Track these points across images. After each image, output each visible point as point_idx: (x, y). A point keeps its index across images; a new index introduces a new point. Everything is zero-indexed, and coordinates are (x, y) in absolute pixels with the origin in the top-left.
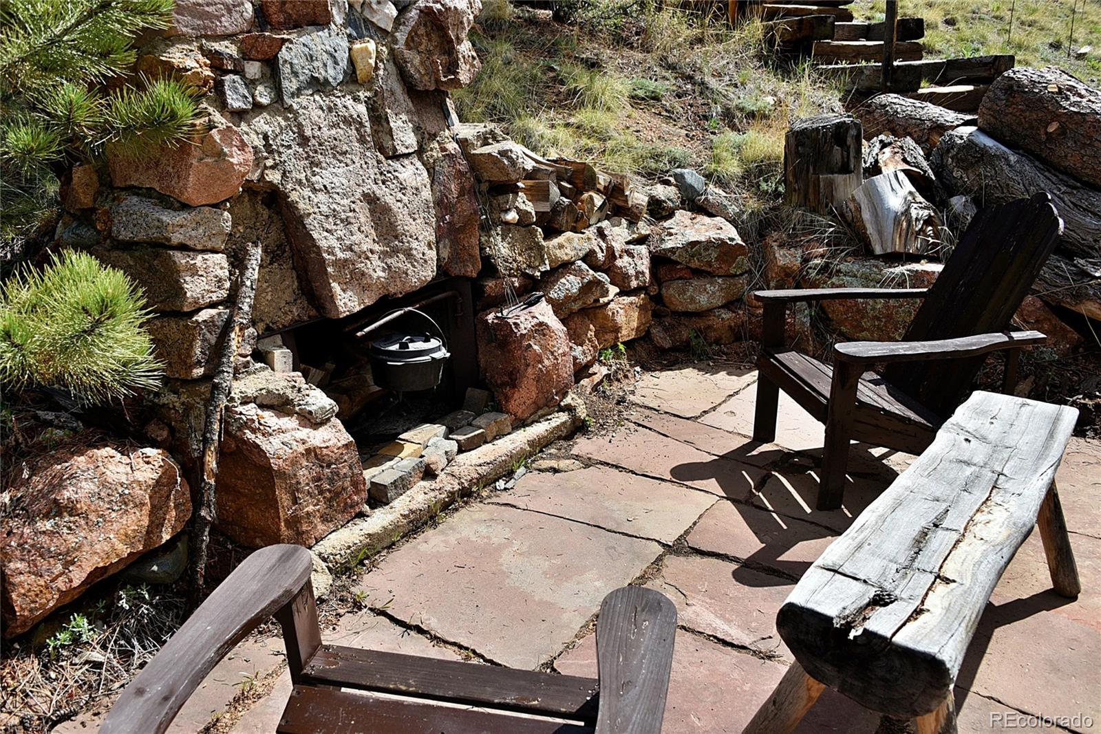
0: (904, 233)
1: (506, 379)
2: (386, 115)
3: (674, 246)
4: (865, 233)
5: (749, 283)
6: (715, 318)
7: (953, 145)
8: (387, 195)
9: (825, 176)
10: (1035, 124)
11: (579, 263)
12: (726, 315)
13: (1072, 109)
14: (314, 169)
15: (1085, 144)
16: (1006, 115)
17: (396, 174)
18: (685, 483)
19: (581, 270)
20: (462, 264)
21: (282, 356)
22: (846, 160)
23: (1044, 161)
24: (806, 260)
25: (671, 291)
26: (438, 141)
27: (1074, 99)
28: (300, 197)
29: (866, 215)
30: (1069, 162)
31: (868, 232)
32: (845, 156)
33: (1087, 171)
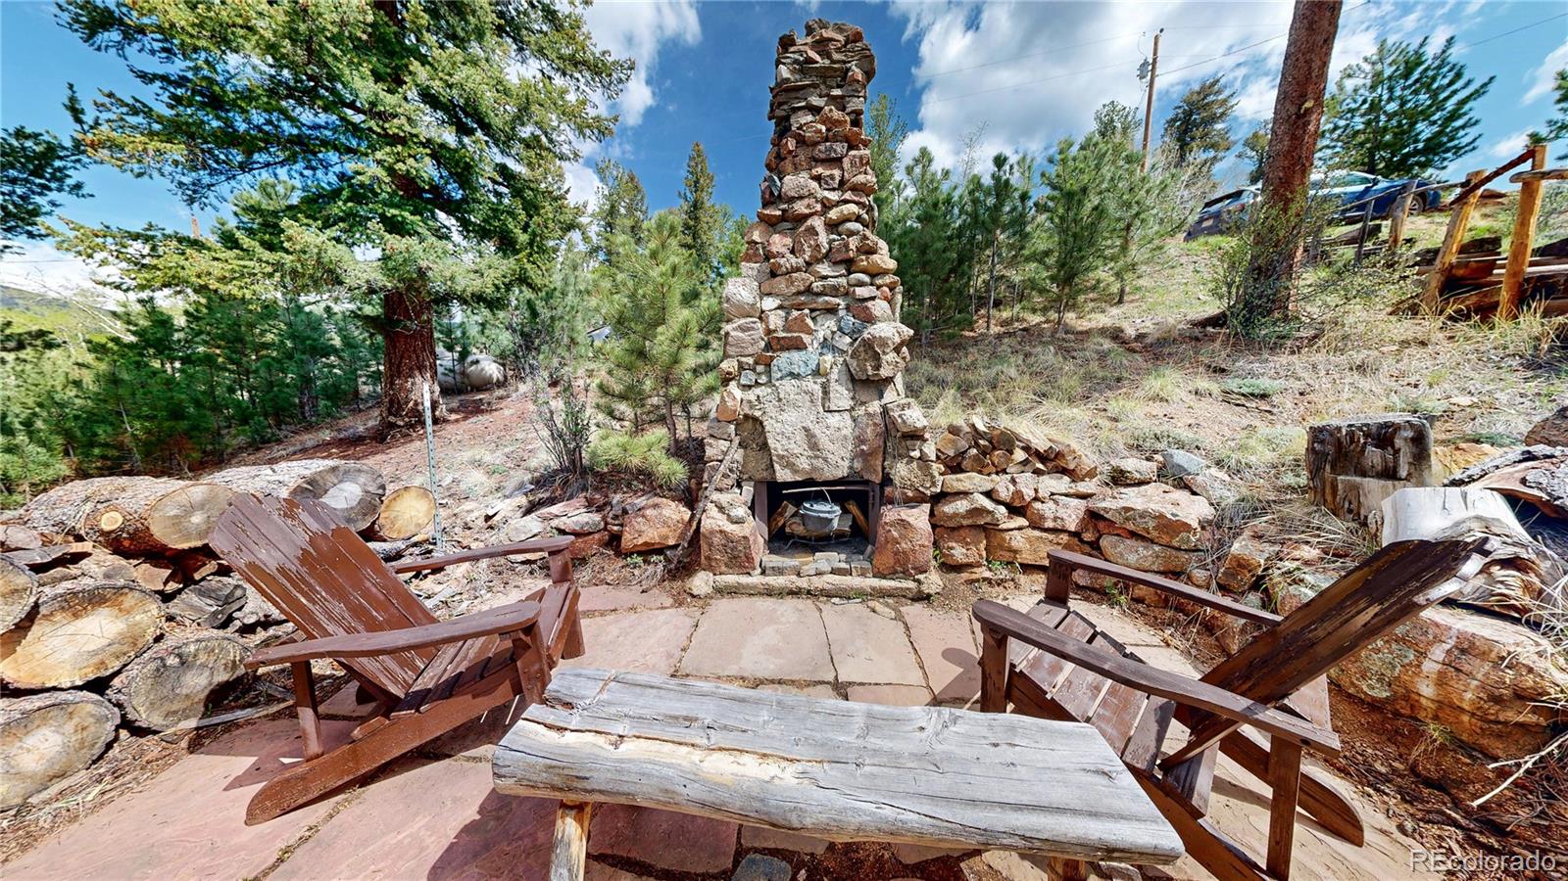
2: (831, 390)
3: (1108, 506)
5: (1199, 561)
8: (816, 430)
9: (1347, 478)
11: (977, 495)
14: (781, 412)
17: (828, 419)
19: (976, 500)
20: (868, 474)
21: (748, 489)
22: (1390, 464)
24: (1280, 559)
25: (1105, 543)
26: (865, 406)
28: (768, 425)
32: (1389, 460)
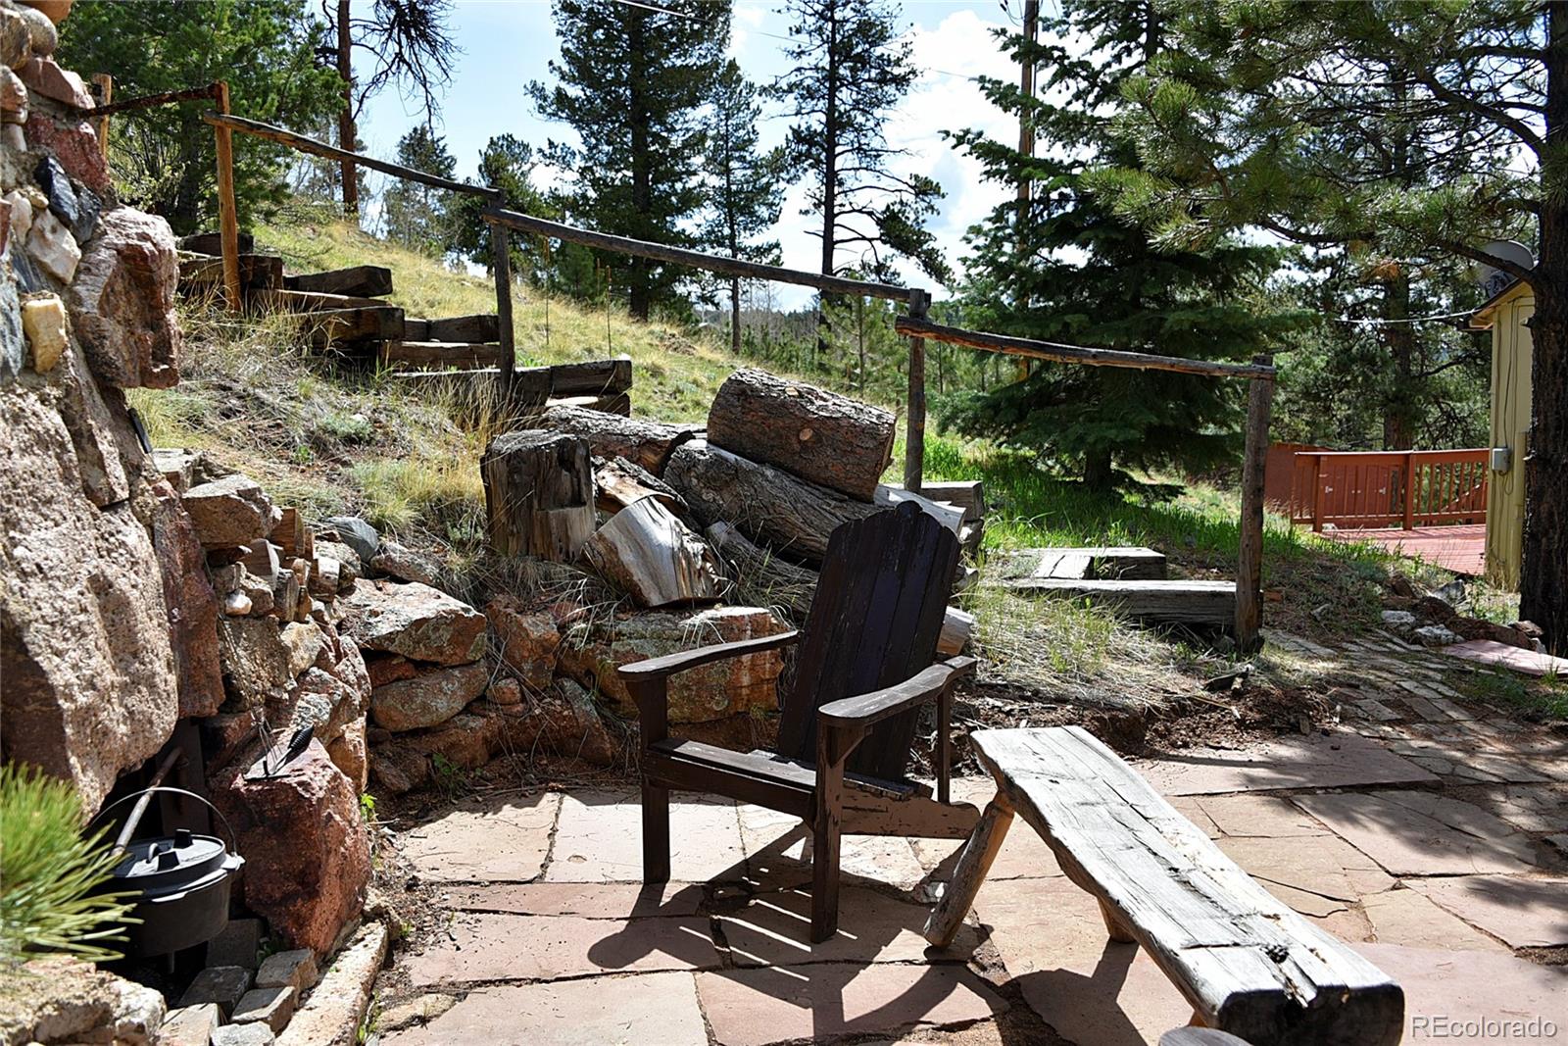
0: (686, 572)
1: (291, 886)
2: (90, 430)
3: (392, 630)
4: (631, 580)
5: (491, 671)
6: (459, 731)
7: (695, 463)
8: (119, 578)
9: (556, 511)
10: (783, 432)
11: (314, 669)
12: (477, 723)
13: (821, 413)
14: (12, 533)
15: (845, 451)
16: (745, 423)
17: (119, 536)
18: (626, 968)
19: (324, 682)
20: (196, 695)
22: (576, 488)
23: (798, 474)
24: (563, 628)
25: (390, 701)
26: (146, 478)
27: (819, 403)
29: (627, 557)
30: (832, 473)
31: (635, 578)
32: (576, 483)
33: (852, 481)
